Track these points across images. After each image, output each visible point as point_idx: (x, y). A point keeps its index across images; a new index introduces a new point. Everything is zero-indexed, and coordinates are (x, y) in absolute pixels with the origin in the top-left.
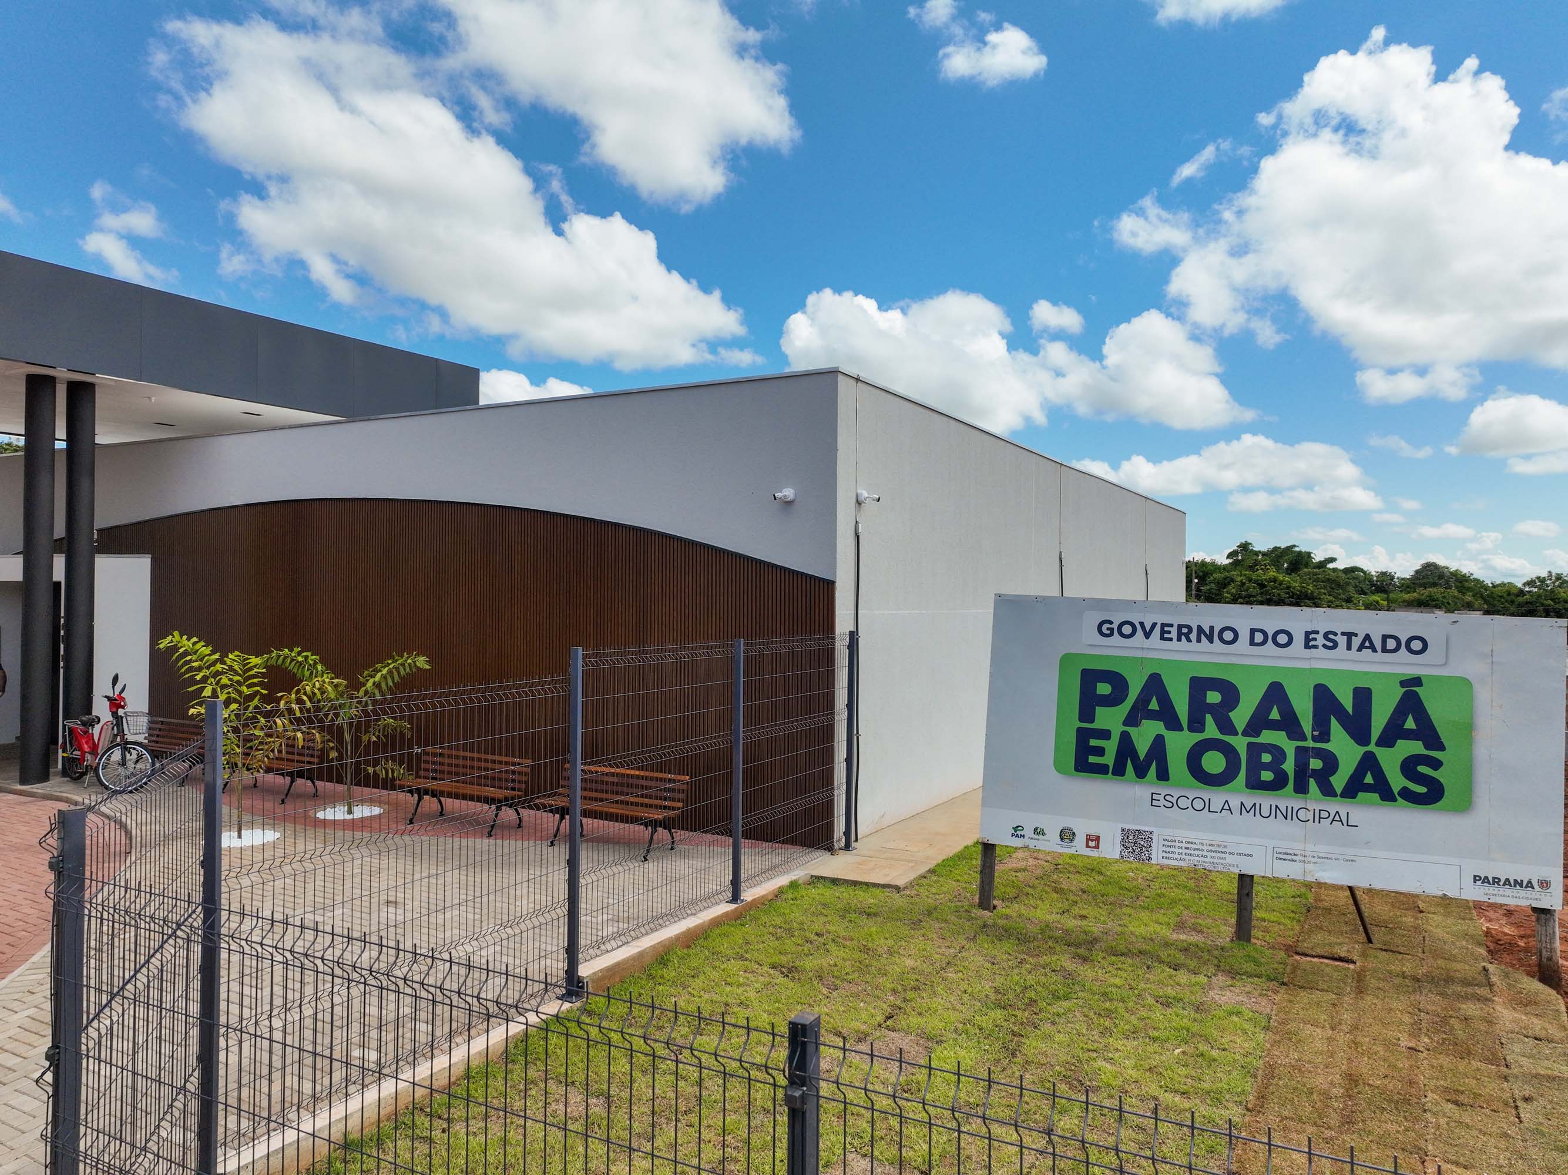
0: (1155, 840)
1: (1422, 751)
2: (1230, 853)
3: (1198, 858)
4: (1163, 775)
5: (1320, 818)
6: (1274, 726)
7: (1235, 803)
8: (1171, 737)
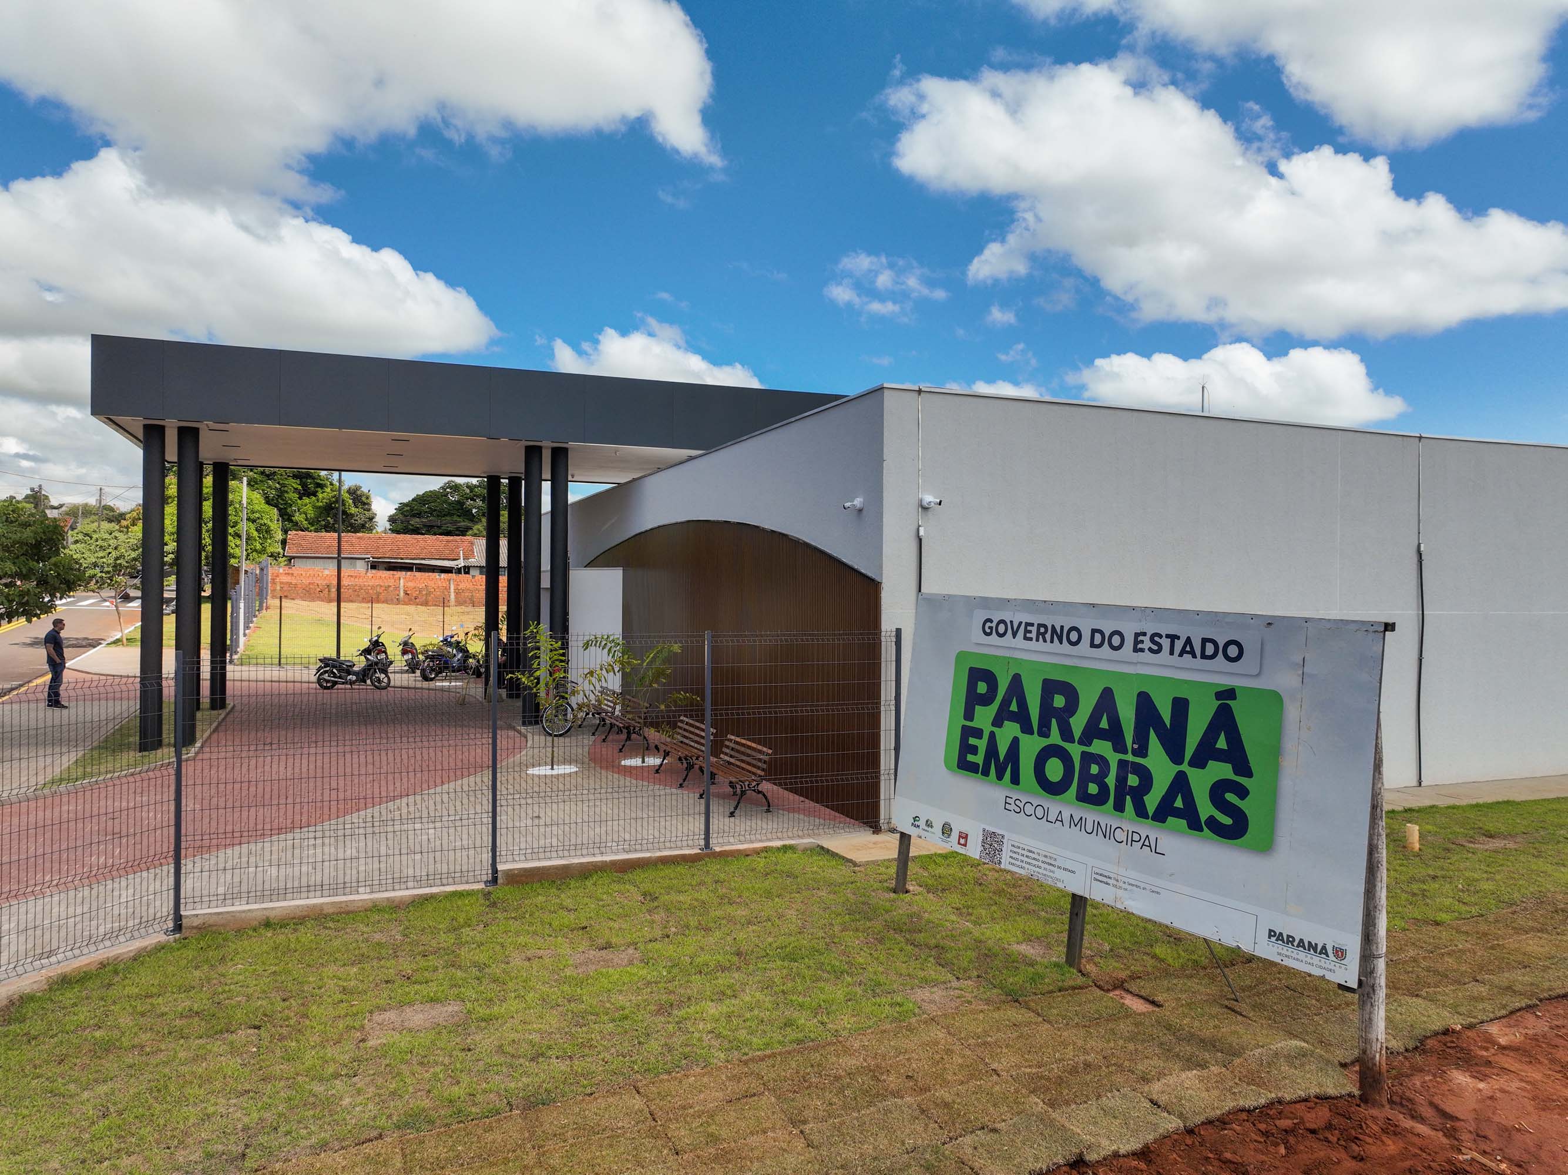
0: (1005, 845)
1: (1231, 775)
2: (1059, 867)
3: (1034, 868)
4: (1015, 780)
5: (1132, 841)
6: (1103, 735)
7: (1066, 816)
8: (1025, 740)
